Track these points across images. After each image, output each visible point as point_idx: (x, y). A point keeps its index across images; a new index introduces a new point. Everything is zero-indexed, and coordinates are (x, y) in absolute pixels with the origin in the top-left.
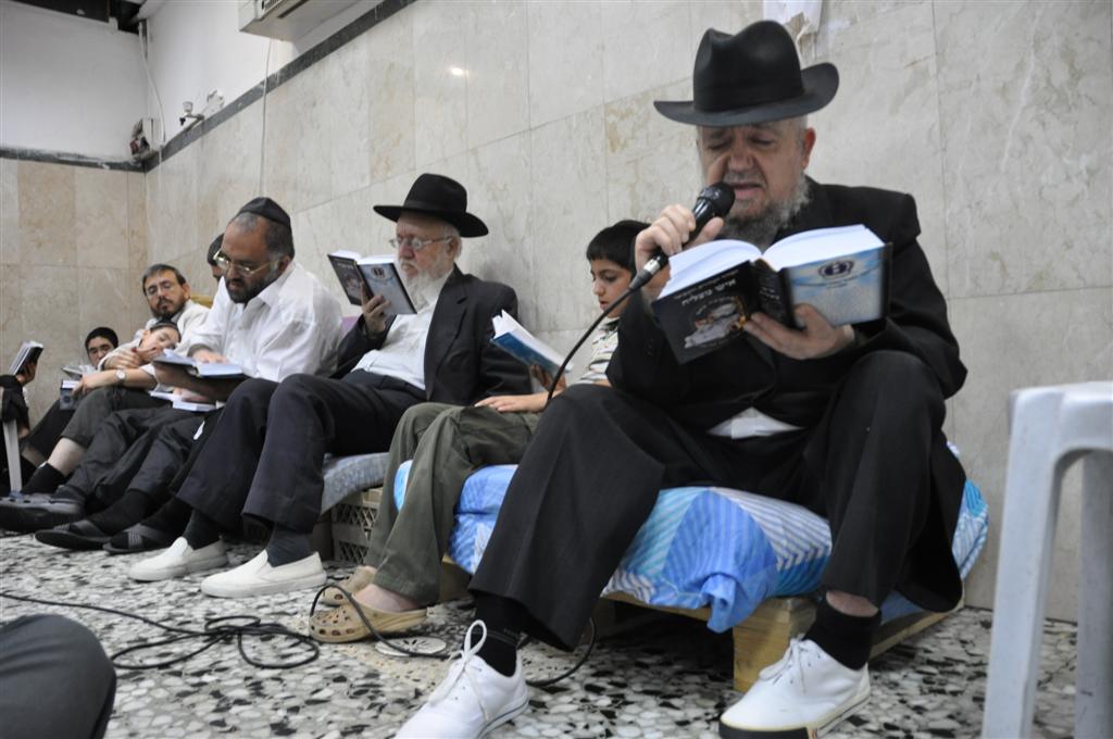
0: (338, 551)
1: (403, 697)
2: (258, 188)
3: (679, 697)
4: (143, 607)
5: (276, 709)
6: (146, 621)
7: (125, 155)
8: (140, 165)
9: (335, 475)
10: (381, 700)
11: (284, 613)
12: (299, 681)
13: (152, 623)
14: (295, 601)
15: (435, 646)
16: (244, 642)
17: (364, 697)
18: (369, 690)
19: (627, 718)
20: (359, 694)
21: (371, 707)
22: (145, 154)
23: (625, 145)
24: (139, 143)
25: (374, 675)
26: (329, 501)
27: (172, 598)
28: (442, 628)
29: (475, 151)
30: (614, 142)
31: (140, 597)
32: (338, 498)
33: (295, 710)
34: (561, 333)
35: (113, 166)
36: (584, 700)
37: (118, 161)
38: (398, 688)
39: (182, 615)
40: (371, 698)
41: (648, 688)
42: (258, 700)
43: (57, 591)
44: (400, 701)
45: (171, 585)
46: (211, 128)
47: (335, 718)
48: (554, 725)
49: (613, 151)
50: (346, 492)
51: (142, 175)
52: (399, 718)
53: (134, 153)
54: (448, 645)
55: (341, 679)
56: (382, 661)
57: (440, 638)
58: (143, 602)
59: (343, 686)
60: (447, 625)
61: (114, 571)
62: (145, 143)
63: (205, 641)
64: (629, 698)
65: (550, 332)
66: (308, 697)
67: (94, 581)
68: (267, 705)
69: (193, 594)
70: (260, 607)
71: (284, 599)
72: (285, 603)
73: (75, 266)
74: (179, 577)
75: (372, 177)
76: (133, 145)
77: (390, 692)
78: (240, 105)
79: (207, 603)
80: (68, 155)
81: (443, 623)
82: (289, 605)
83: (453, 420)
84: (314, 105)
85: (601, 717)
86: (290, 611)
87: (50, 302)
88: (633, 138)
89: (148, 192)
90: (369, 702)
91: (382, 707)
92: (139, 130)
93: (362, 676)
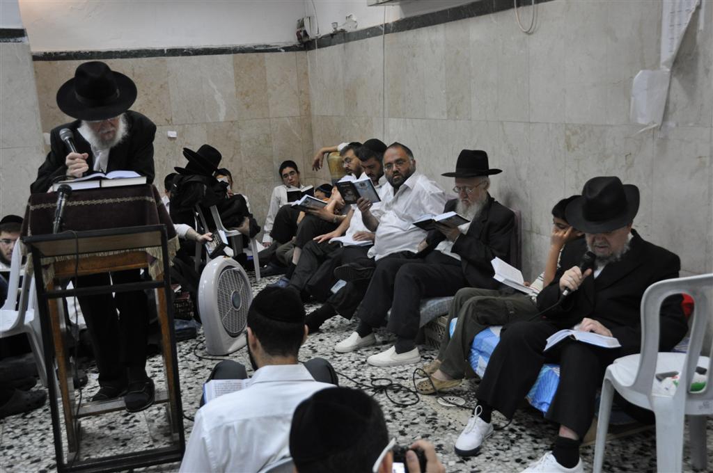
0: (427, 342)
1: (444, 425)
2: (382, 93)
3: (541, 438)
4: (344, 369)
5: (401, 425)
6: (348, 378)
7: (293, 40)
8: (302, 46)
9: (426, 311)
10: (436, 425)
11: (402, 378)
12: (408, 414)
13: (350, 379)
14: (407, 371)
15: (462, 402)
16: (388, 393)
17: (431, 423)
18: (432, 421)
19: (518, 444)
20: (429, 422)
21: (432, 428)
22: (305, 40)
23: (574, 150)
24: (302, 34)
25: (435, 414)
26: (422, 324)
27: (355, 364)
28: (466, 393)
29: (502, 122)
30: (569, 146)
31: (342, 362)
32: (427, 321)
33: (407, 426)
34: (542, 237)
35: (287, 49)
36: (507, 435)
37: (290, 45)
38: (443, 421)
39: (361, 376)
40: (433, 424)
41: (533, 433)
42: (394, 420)
43: (306, 356)
44: (443, 427)
45: (354, 356)
46: (349, 41)
47: (420, 431)
48: (492, 443)
49: (569, 150)
50: (430, 318)
51: (304, 52)
52: (441, 433)
53: (299, 39)
54: (466, 402)
55: (423, 415)
56: (439, 407)
57: (464, 398)
58: (344, 366)
59: (424, 418)
60: (468, 391)
61: (325, 343)
62: (306, 34)
63: (373, 391)
64: (523, 436)
65: (537, 234)
66: (411, 421)
67: (319, 351)
68: (397, 423)
69: (363, 363)
70: (393, 373)
71: (402, 370)
72: (402, 372)
73: (268, 118)
74: (355, 351)
75: (448, 115)
76: (298, 34)
77: (440, 422)
78: (368, 33)
79: (370, 368)
80: (260, 46)
81: (467, 390)
82: (404, 374)
83: (473, 305)
84: (414, 56)
85: (508, 442)
86: (405, 377)
87: (256, 142)
88: (577, 147)
89: (309, 64)
90: (432, 426)
91: (436, 428)
92: (301, 24)
93: (430, 414)
